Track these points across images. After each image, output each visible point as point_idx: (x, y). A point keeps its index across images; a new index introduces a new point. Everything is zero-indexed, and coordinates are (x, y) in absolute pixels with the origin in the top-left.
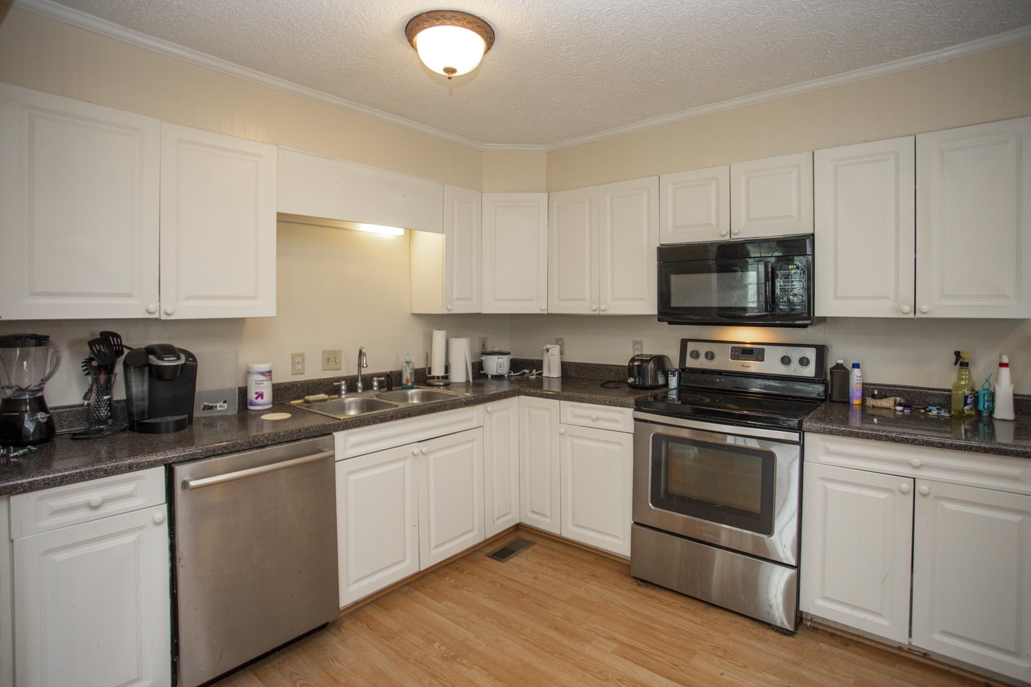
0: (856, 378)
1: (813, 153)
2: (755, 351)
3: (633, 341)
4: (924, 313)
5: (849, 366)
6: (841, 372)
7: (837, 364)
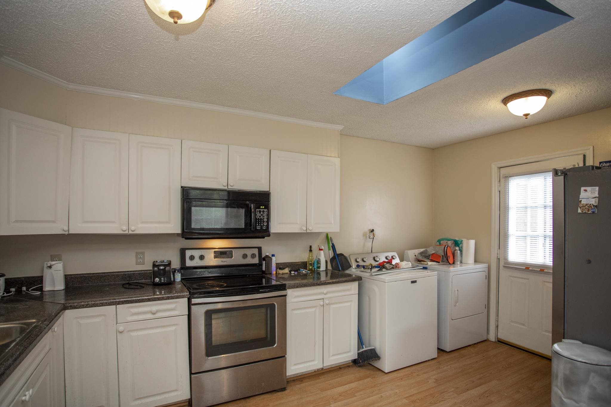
0: (274, 261)
1: (270, 150)
2: (228, 253)
3: (136, 252)
4: (310, 230)
5: (271, 256)
6: (268, 259)
7: (266, 255)
